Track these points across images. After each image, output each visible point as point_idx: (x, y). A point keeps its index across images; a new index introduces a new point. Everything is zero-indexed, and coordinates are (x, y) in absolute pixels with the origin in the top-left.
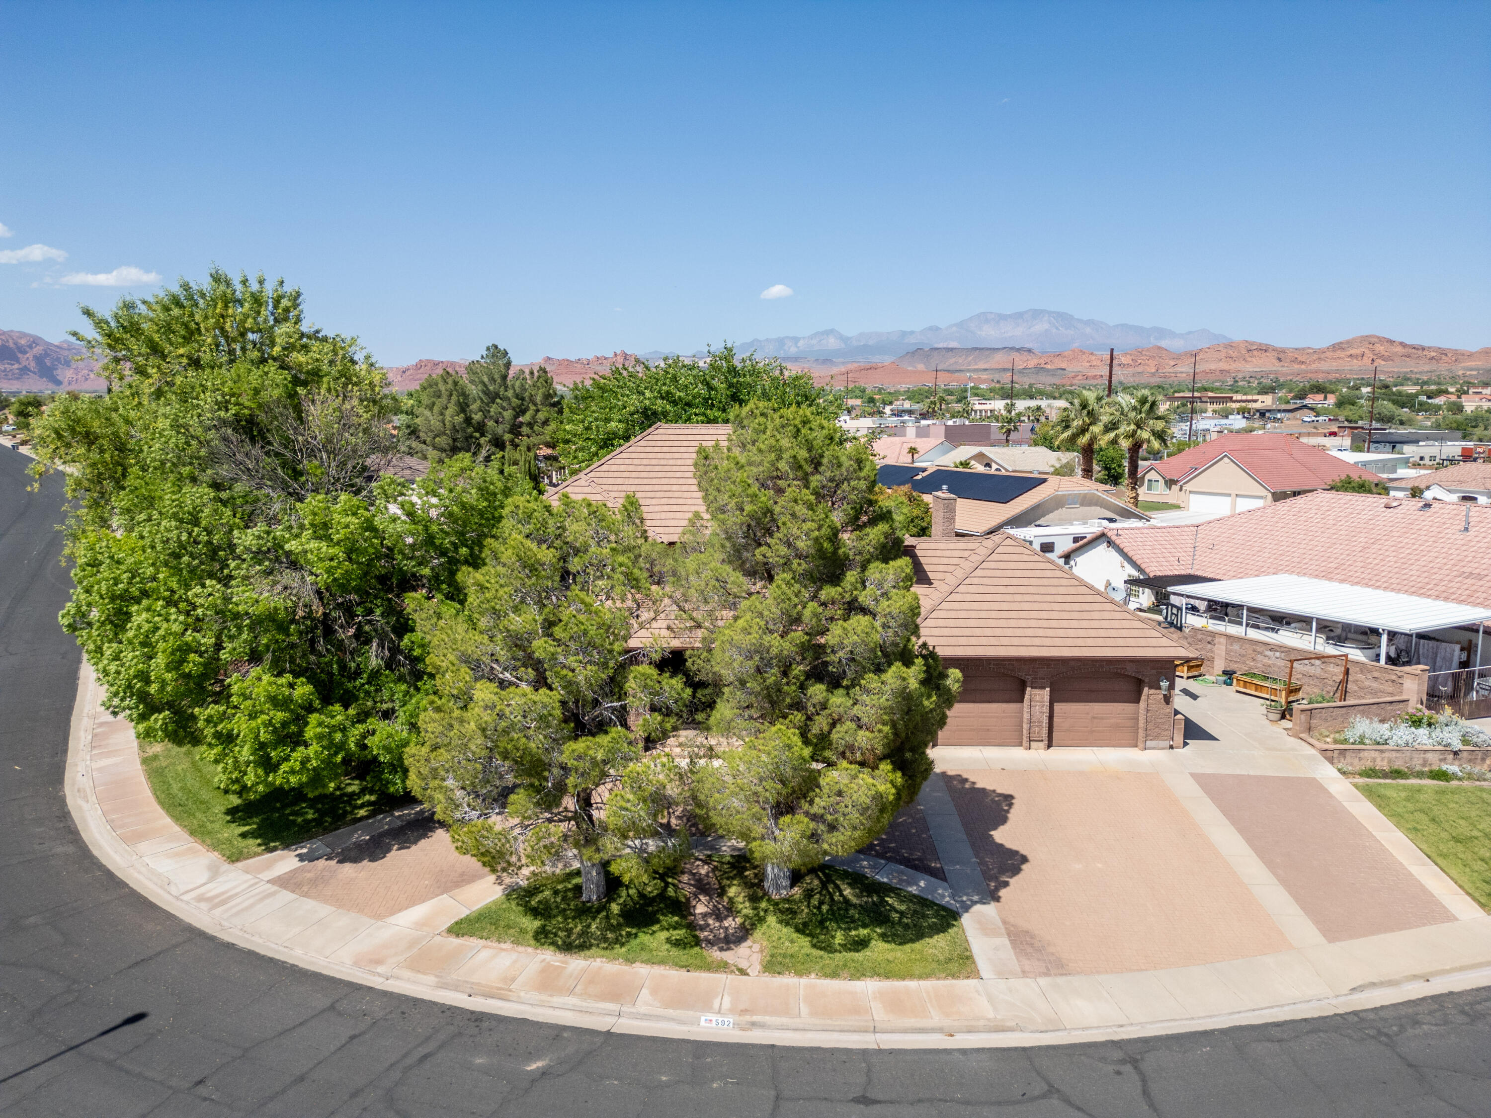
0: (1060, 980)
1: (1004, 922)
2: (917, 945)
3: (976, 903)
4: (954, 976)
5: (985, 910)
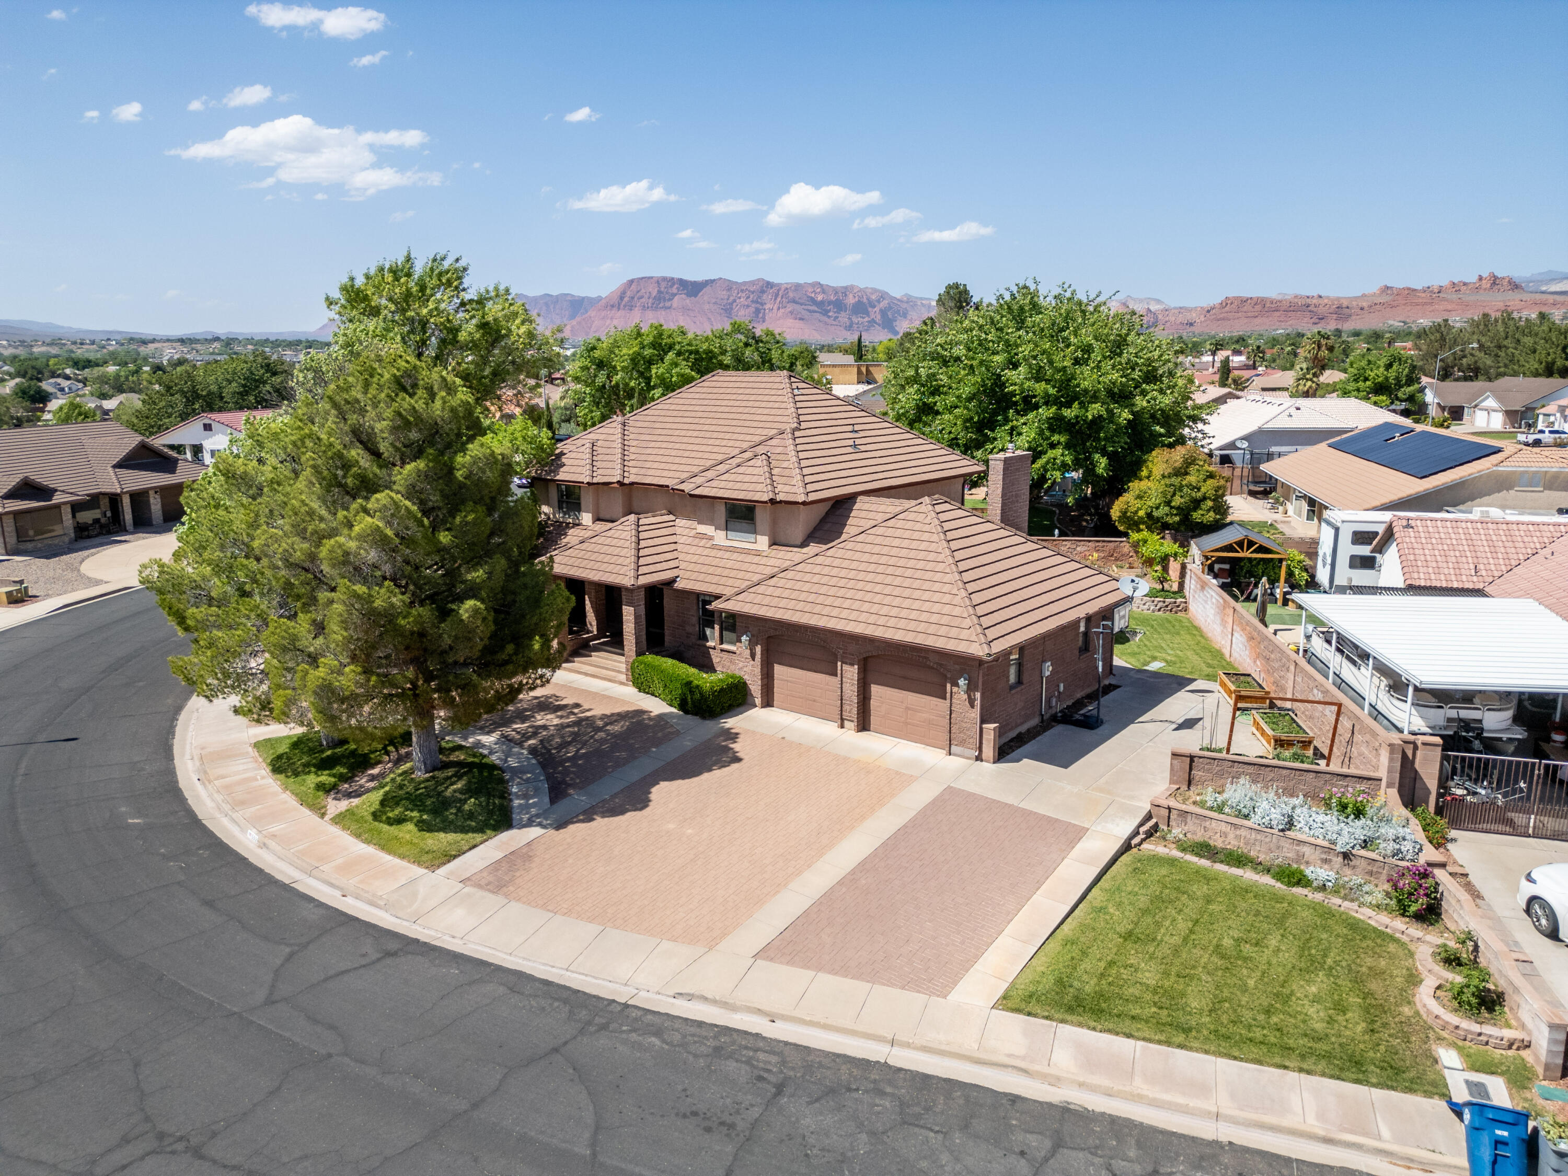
0: (480, 893)
1: (529, 844)
2: (428, 836)
4: (419, 864)
5: (535, 832)
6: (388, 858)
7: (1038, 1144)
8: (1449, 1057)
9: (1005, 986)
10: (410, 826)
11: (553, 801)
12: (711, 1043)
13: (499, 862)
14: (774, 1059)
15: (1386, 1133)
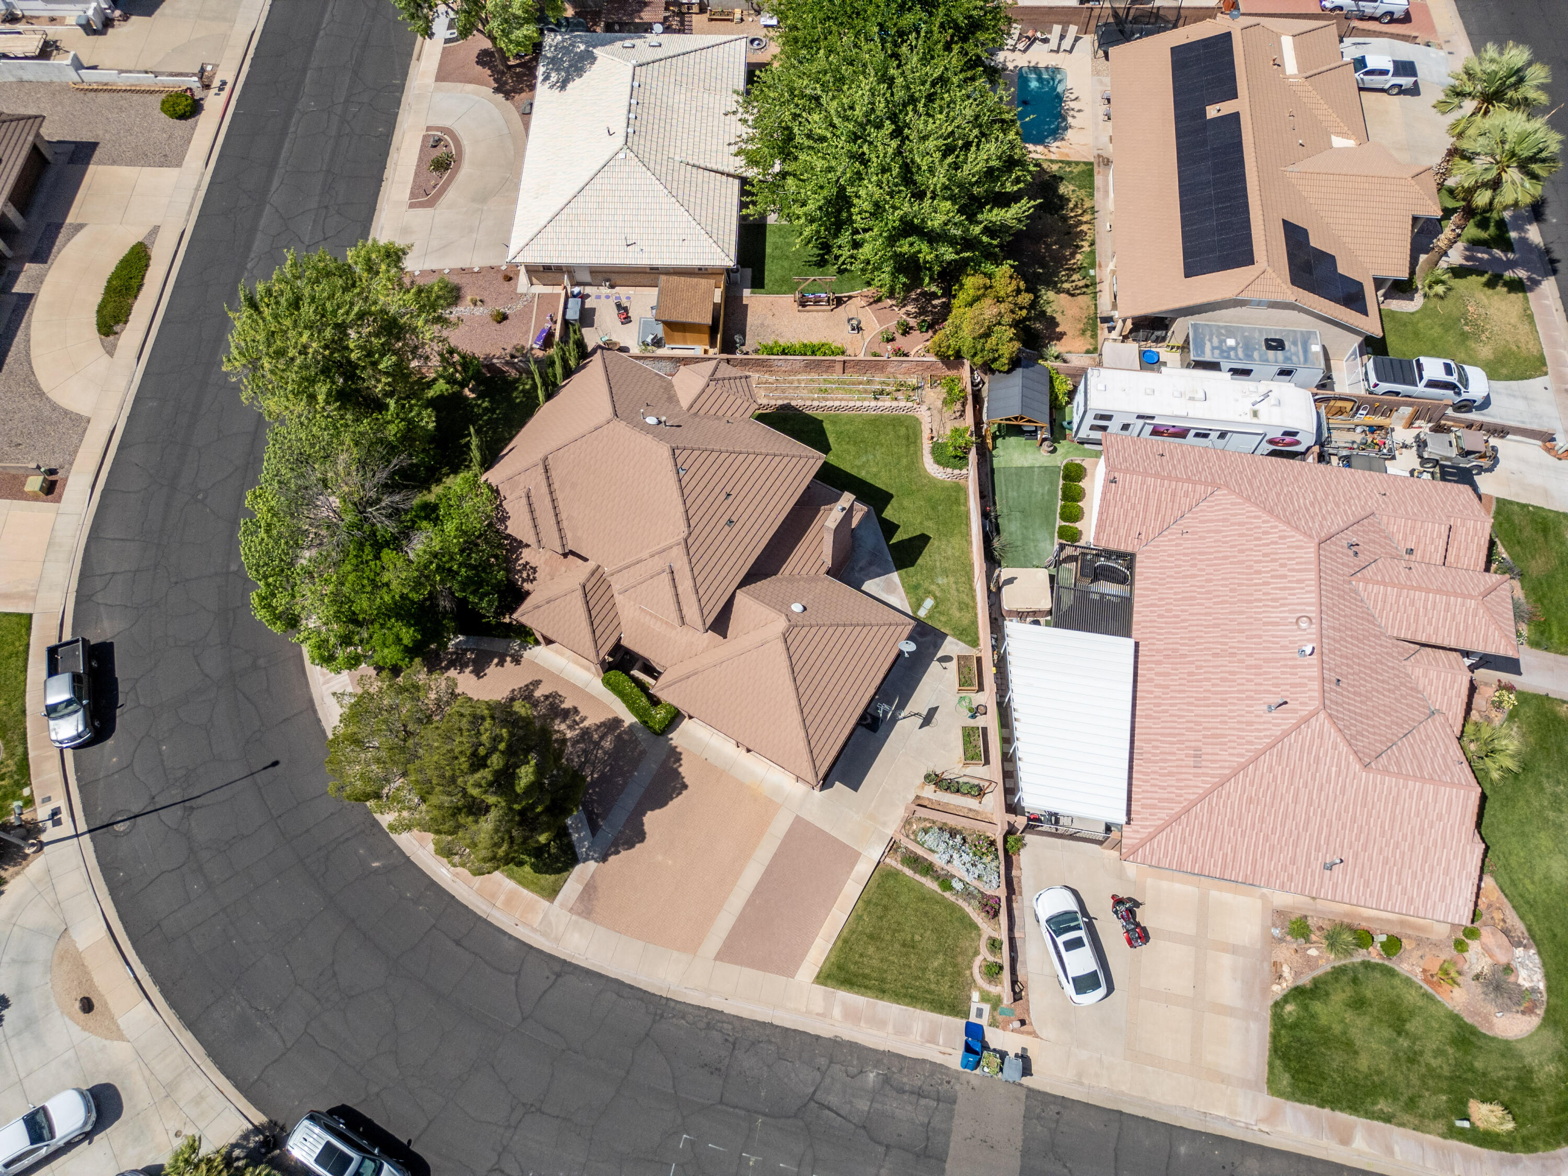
0: (581, 920)
1: (592, 876)
2: (540, 876)
3: (593, 858)
4: (543, 897)
5: (592, 865)
6: (525, 892)
7: (823, 1061)
8: (975, 996)
9: (818, 970)
10: (527, 868)
11: (593, 835)
12: (705, 1020)
13: (582, 893)
14: (730, 1027)
15: (941, 1042)
